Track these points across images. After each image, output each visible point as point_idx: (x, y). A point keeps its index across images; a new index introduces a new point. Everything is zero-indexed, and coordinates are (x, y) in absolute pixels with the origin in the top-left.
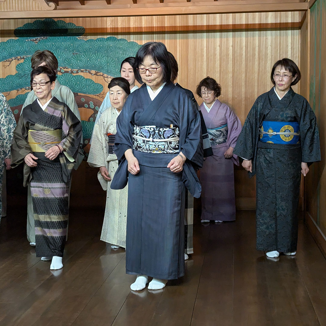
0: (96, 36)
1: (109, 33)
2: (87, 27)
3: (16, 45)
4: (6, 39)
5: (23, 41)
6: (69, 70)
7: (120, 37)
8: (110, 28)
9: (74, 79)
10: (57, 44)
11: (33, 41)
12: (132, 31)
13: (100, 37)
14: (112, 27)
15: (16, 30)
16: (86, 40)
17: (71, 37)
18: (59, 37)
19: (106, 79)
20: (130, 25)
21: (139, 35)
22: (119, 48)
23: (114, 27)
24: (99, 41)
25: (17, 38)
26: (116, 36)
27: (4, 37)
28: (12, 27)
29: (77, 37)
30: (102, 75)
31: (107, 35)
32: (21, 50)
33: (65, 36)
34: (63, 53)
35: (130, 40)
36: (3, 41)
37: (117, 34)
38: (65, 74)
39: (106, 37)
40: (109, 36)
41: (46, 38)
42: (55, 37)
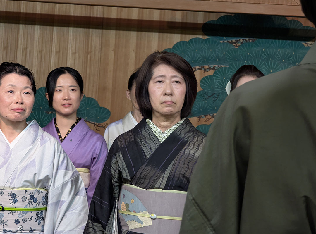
3: (204, 47)
4: (188, 38)
5: (215, 42)
10: (270, 51)
11: (232, 43)
15: (205, 24)
17: (294, 42)
18: (273, 40)
25: (206, 37)
27: (185, 34)
28: (200, 19)
29: (303, 43)
32: (212, 56)
33: (284, 39)
34: (277, 66)
36: (183, 40)
41: (253, 41)
42: (267, 40)
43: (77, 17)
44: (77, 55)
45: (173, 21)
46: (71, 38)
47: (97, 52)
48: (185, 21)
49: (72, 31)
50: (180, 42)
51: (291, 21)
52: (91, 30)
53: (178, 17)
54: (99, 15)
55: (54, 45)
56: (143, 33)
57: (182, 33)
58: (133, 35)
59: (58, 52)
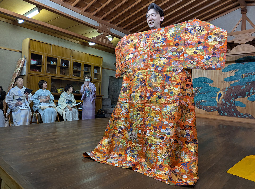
4: (231, 64)
5: (238, 64)
10: (252, 64)
11: (242, 64)
15: (235, 60)
32: (237, 67)
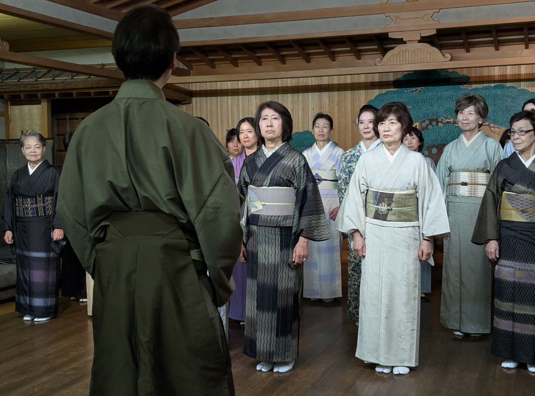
0: (482, 85)
1: (496, 81)
2: (472, 75)
3: (395, 96)
4: (384, 91)
5: (402, 92)
6: (452, 120)
7: (509, 84)
8: (498, 75)
9: (456, 130)
10: (439, 94)
11: (413, 91)
12: (523, 77)
13: (487, 85)
14: (499, 74)
15: (395, 81)
16: (470, 89)
17: (455, 86)
18: (441, 87)
19: (492, 129)
20: (520, 72)
21: (530, 82)
22: (508, 96)
23: (502, 74)
24: (485, 89)
25: (396, 89)
26: (504, 84)
27: (382, 89)
28: (391, 78)
29: (461, 86)
30: (488, 125)
31: (494, 83)
33: (448, 85)
34: (444, 103)
35: (520, 87)
36: (381, 93)
37: (506, 81)
38: (447, 124)
39: (493, 85)
40: (497, 84)
41: (427, 89)
42: (437, 87)
43: (313, 85)
44: (315, 110)
45: (373, 81)
46: (310, 100)
47: (327, 107)
48: (381, 80)
49: (310, 95)
50: (379, 95)
51: (451, 72)
52: (322, 93)
53: (377, 78)
54: (327, 83)
55: (300, 104)
56: (355, 91)
57: (380, 89)
58: (349, 93)
59: (303, 109)
